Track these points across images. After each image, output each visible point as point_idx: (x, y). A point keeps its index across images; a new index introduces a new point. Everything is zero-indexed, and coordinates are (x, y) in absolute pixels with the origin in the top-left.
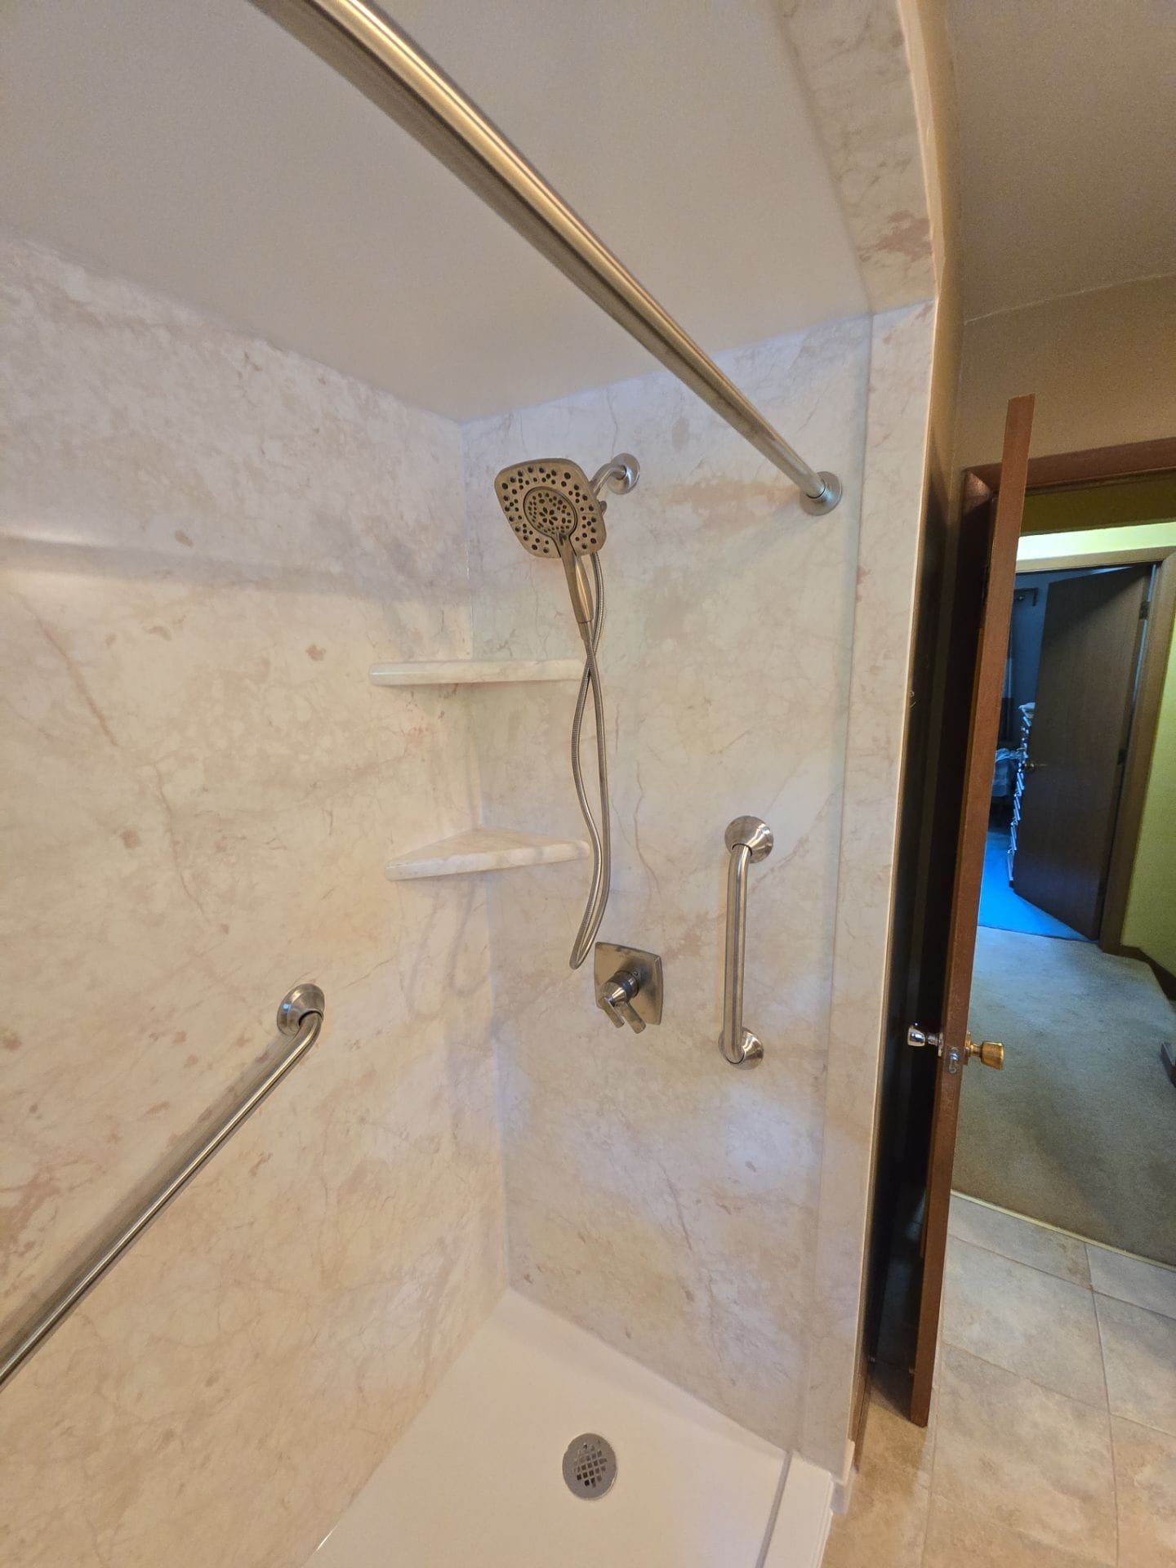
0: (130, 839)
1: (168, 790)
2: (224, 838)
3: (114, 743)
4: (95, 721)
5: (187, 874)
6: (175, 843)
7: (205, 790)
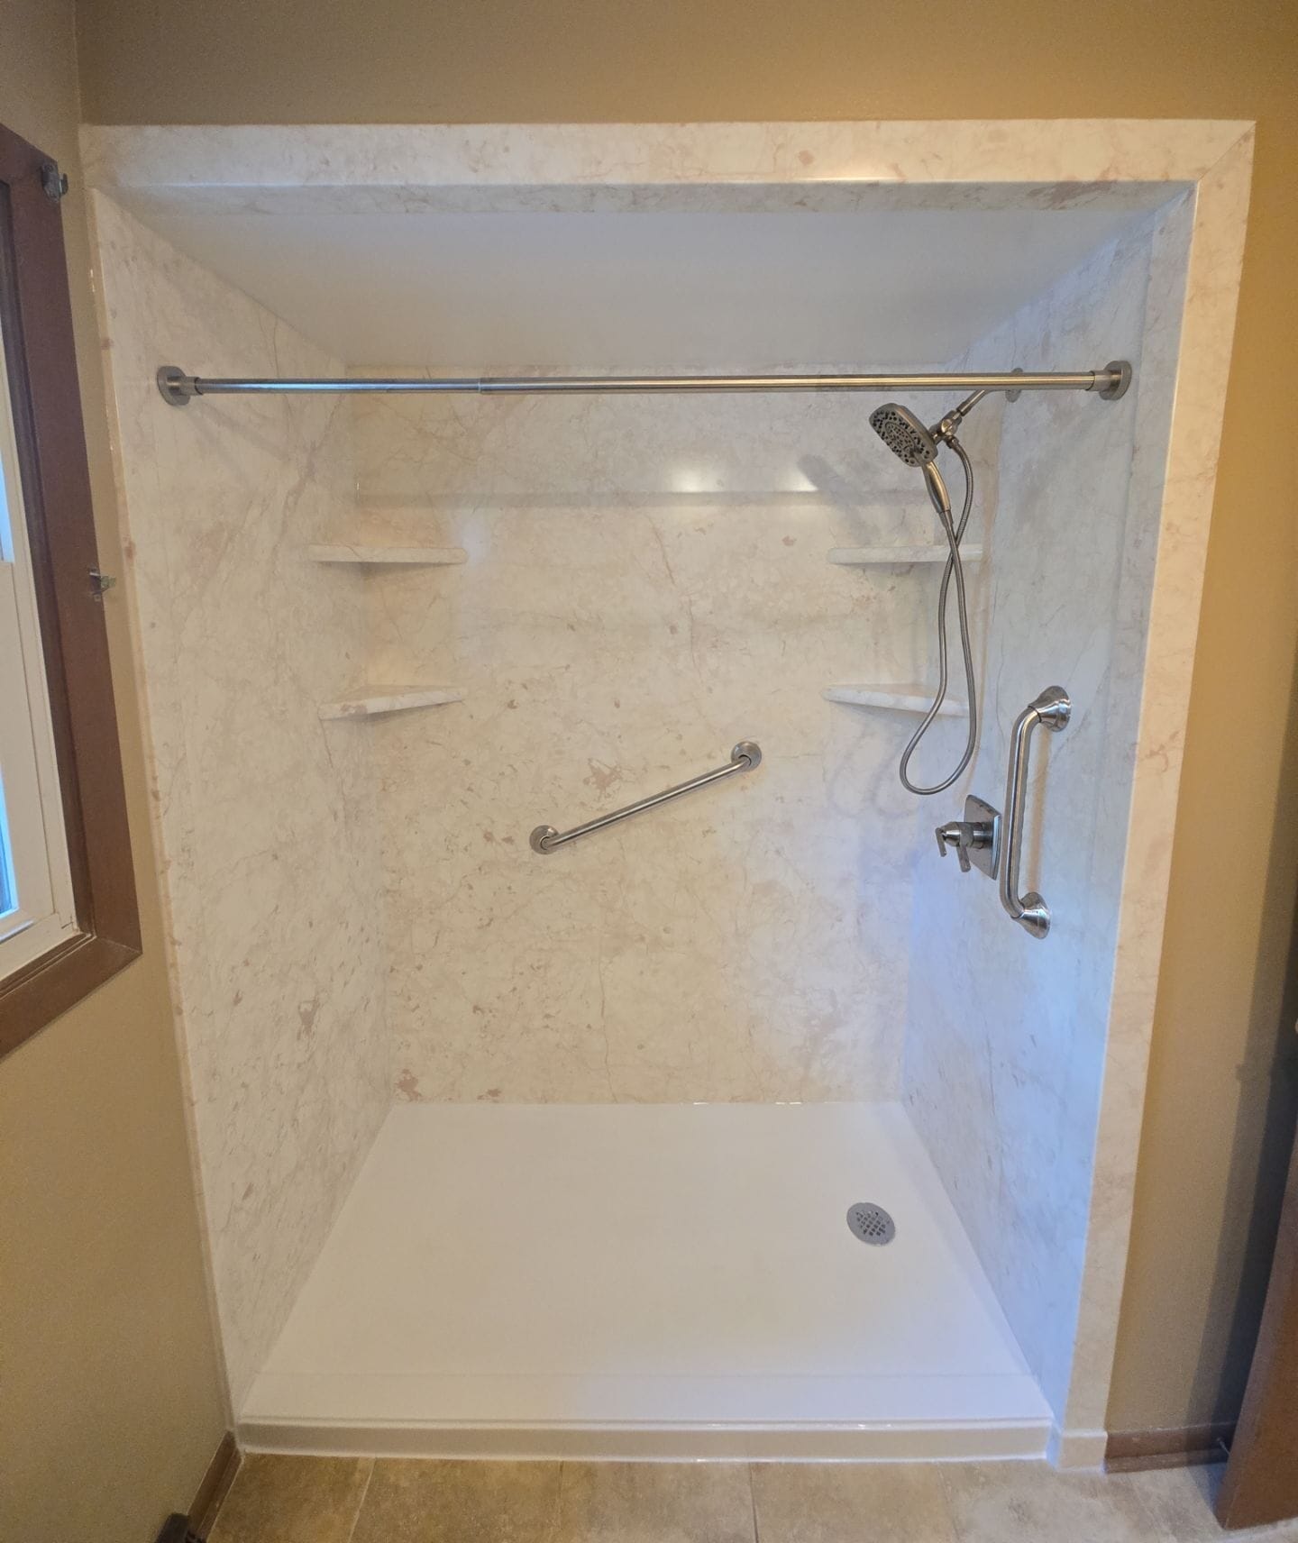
0: (673, 629)
1: (693, 609)
2: (717, 641)
3: (673, 582)
4: (667, 572)
5: (695, 655)
6: (692, 637)
7: (711, 613)
